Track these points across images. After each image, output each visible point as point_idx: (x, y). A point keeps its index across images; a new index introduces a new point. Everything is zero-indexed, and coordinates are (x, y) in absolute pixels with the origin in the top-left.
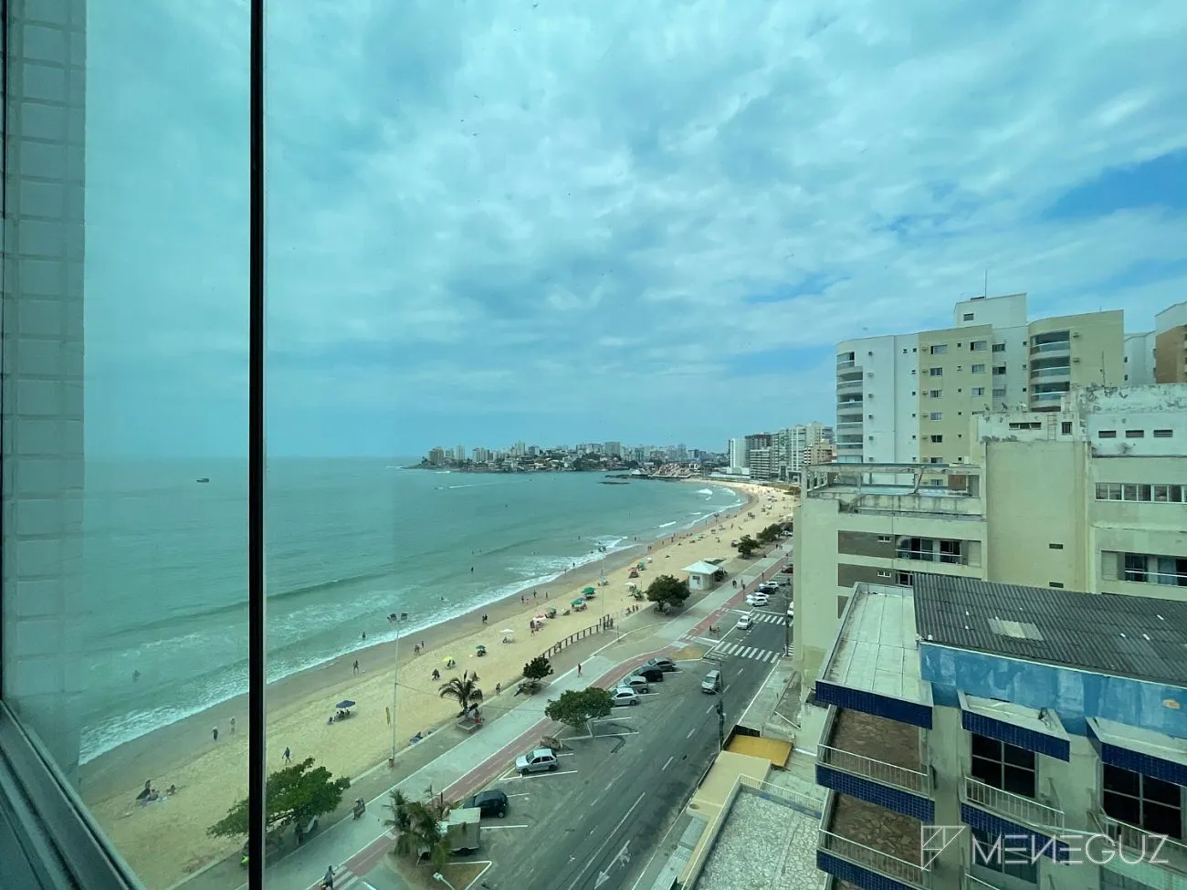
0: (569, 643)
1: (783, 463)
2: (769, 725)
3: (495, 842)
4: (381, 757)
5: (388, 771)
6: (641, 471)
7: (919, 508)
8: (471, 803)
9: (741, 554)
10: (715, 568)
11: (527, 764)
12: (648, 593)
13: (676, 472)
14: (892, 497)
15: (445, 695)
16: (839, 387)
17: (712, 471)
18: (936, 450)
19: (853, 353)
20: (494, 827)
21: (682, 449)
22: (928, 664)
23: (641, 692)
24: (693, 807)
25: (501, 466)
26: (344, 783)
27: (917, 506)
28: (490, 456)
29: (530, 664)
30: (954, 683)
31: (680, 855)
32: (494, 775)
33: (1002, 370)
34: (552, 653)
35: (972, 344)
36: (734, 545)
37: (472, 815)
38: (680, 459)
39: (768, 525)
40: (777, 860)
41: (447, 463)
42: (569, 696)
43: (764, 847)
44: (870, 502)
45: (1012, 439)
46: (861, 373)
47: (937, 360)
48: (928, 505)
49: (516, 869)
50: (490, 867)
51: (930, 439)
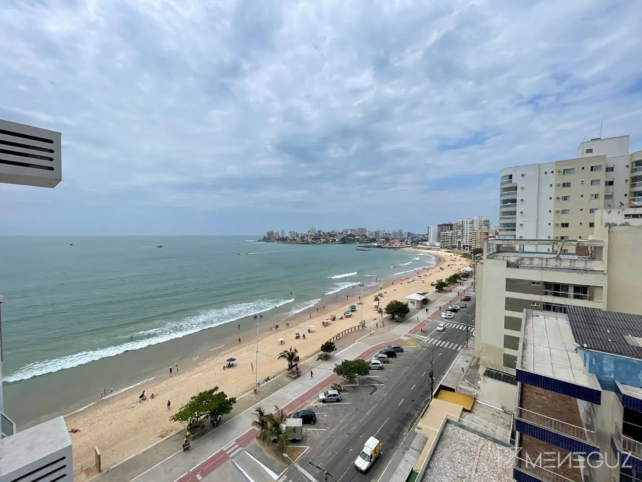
0: (344, 334)
1: (460, 240)
2: (460, 386)
3: (310, 436)
4: (250, 388)
5: (253, 396)
6: (378, 244)
7: (560, 266)
8: (296, 416)
9: (437, 290)
10: (423, 297)
11: (325, 397)
12: (386, 309)
13: (398, 244)
14: (542, 259)
15: (281, 358)
16: (501, 195)
17: (418, 244)
18: (564, 232)
19: (511, 175)
20: (309, 429)
21: (401, 232)
22: (594, 363)
23: (384, 363)
24: (419, 428)
25: (303, 240)
26: (233, 400)
27: (559, 265)
28: (298, 235)
29: (324, 344)
30: (612, 376)
31: (411, 454)
32: (307, 402)
33: (611, 183)
34: (335, 339)
35: (592, 167)
36: (432, 285)
37: (297, 422)
38: (399, 237)
39: (452, 274)
40: (472, 464)
41: (276, 239)
42: (346, 364)
43: (463, 456)
44: (527, 262)
45: (627, 224)
46: (516, 187)
47: (567, 178)
48: (566, 264)
49: (321, 452)
50: (307, 451)
51: (560, 225)
